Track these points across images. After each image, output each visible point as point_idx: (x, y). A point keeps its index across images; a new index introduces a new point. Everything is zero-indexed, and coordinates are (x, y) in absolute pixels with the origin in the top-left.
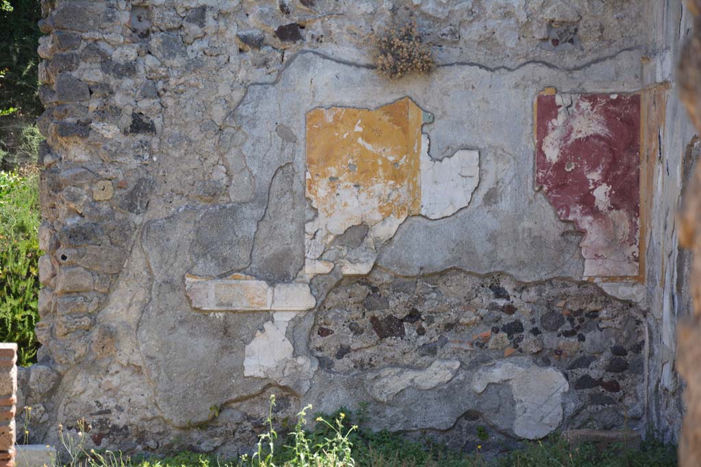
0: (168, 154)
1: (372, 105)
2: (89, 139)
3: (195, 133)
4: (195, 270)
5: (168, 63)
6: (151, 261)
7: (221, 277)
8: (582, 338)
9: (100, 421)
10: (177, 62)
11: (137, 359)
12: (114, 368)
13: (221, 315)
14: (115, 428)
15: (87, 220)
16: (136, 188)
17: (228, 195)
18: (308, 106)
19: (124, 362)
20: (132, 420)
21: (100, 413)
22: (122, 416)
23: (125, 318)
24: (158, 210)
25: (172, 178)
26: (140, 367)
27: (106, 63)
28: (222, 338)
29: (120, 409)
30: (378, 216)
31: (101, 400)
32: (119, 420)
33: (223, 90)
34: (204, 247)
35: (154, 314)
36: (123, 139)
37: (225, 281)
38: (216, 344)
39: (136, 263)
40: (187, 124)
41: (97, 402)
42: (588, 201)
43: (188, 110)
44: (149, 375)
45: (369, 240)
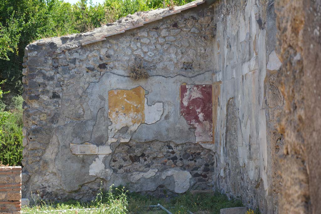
0: (64, 105)
1: (129, 89)
2: (39, 100)
3: (73, 98)
4: (73, 142)
5: (64, 76)
6: (59, 139)
7: (81, 144)
8: (195, 161)
9: (43, 191)
10: (67, 76)
11: (55, 170)
12: (47, 173)
13: (82, 156)
14: (48, 193)
15: (38, 126)
16: (54, 116)
17: (84, 118)
18: (109, 89)
19: (51, 172)
20: (54, 190)
21: (43, 188)
22: (50, 189)
23: (51, 158)
24: (61, 123)
25: (66, 112)
26: (56, 173)
27: (44, 76)
28: (82, 163)
29: (49, 187)
30: (131, 124)
31: (43, 184)
32: (49, 190)
33: (82, 84)
34: (76, 134)
35: (60, 156)
36: (50, 100)
37: (83, 145)
38: (80, 165)
39: (54, 140)
40: (70, 95)
41: (42, 185)
42: (197, 118)
43: (70, 91)
44: (59, 176)
45: (129, 131)
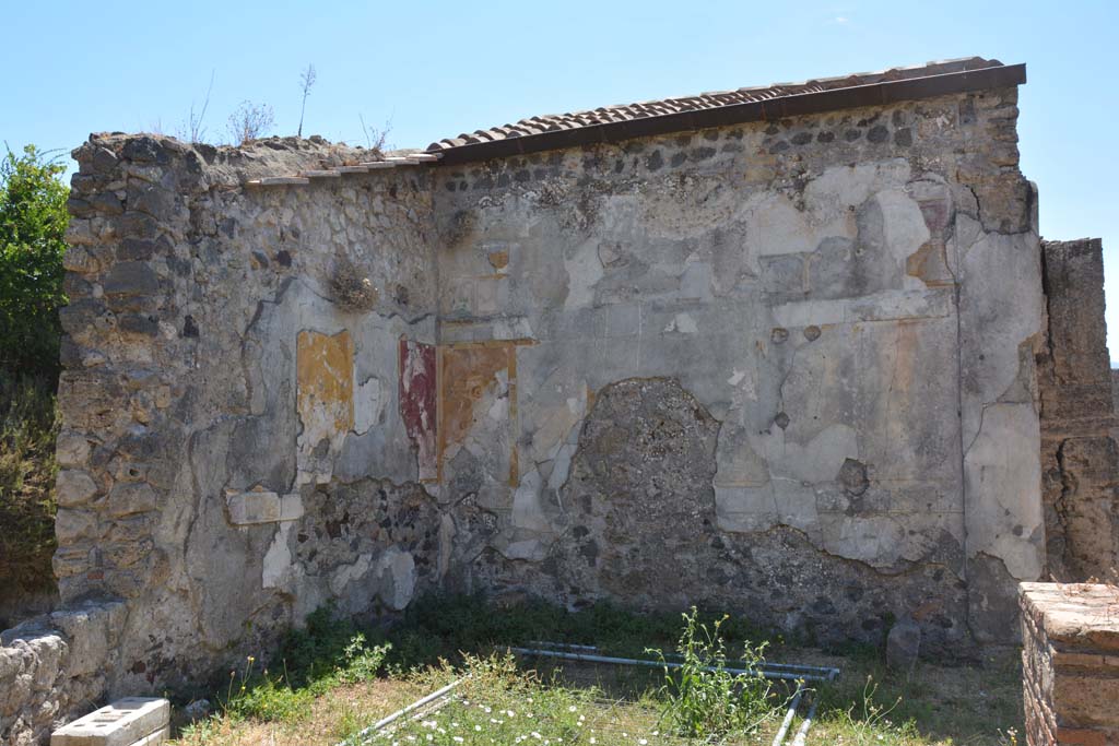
0: (208, 362)
1: (331, 333)
2: (157, 338)
3: (225, 343)
4: (232, 483)
5: (210, 268)
6: (199, 474)
7: (248, 489)
9: (154, 657)
10: (214, 268)
11: (185, 582)
12: (166, 595)
13: (246, 528)
14: (166, 660)
15: (151, 429)
16: (186, 395)
17: (249, 408)
18: (297, 328)
19: (174, 588)
20: (182, 651)
21: (155, 647)
22: (172, 647)
23: (172, 539)
24: (202, 422)
25: (210, 387)
26: (186, 591)
27: (171, 259)
28: (247, 552)
29: (169, 640)
30: (334, 431)
31: (155, 634)
32: (169, 652)
33: (244, 304)
34: (238, 459)
35: (201, 531)
36: (178, 342)
37: (251, 494)
38: (243, 559)
39: (185, 478)
40: (220, 332)
41: (150, 636)
43: (221, 318)
44: (195, 599)
45: (330, 452)
